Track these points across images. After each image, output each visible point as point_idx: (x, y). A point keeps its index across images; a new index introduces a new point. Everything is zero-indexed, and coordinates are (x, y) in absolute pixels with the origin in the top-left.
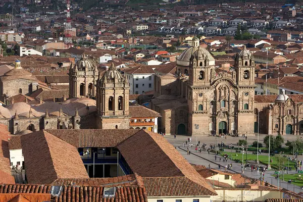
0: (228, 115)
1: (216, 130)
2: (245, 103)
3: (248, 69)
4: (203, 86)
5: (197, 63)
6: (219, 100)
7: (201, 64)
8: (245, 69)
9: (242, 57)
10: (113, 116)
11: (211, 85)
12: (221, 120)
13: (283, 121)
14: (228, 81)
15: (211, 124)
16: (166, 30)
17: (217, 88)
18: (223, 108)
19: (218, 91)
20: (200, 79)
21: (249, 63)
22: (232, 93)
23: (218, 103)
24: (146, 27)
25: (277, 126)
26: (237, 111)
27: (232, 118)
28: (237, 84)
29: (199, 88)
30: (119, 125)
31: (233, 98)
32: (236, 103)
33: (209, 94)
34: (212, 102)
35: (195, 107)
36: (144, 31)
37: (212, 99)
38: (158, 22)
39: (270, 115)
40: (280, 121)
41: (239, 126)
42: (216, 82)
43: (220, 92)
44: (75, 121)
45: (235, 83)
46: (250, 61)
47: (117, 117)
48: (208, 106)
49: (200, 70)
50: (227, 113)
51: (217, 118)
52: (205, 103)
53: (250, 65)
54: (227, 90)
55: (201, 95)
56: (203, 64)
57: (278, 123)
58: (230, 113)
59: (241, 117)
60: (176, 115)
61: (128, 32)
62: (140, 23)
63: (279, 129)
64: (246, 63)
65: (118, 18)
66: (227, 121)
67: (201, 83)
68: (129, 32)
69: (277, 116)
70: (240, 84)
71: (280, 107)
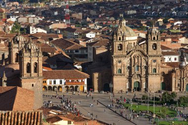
0: (141, 77)
1: (131, 88)
2: (153, 68)
3: (156, 42)
4: (121, 55)
5: (117, 38)
6: (134, 66)
7: (120, 39)
8: (153, 42)
9: (151, 34)
10: (30, 77)
11: (127, 54)
12: (135, 80)
13: (183, 81)
14: (140, 51)
15: (127, 84)
16: (149, 13)
17: (132, 57)
18: (137, 72)
19: (133, 59)
20: (119, 50)
21: (156, 38)
22: (143, 60)
23: (133, 68)
24: (135, 12)
25: (179, 85)
26: (147, 74)
27: (144, 79)
28: (148, 53)
29: (118, 57)
30: (34, 84)
31: (144, 64)
32: (147, 68)
33: (126, 61)
34: (128, 67)
35: (115, 71)
36: (133, 15)
37: (129, 65)
38: (145, 8)
39: (173, 77)
40: (181, 81)
41: (149, 85)
42: (131, 52)
43: (134, 60)
44: (3, 81)
45: (146, 53)
46: (157, 37)
47: (33, 78)
48: (126, 70)
49: (119, 43)
50: (140, 76)
51: (132, 79)
52: (123, 68)
53: (157, 39)
54: (140, 58)
55: (120, 62)
56: (122, 38)
57: (180, 83)
58: (142, 75)
59: (150, 79)
60: (102, 76)
61: (120, 15)
62: (131, 9)
63: (181, 87)
64: (154, 38)
65: (116, 6)
66: (140, 82)
67: (120, 53)
68: (122, 15)
69: (179, 78)
70: (150, 53)
71: (181, 71)
